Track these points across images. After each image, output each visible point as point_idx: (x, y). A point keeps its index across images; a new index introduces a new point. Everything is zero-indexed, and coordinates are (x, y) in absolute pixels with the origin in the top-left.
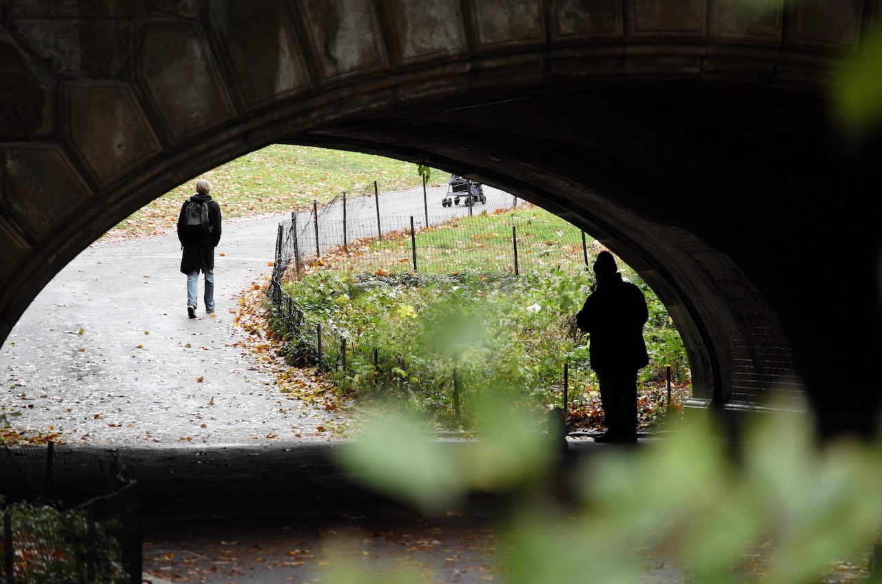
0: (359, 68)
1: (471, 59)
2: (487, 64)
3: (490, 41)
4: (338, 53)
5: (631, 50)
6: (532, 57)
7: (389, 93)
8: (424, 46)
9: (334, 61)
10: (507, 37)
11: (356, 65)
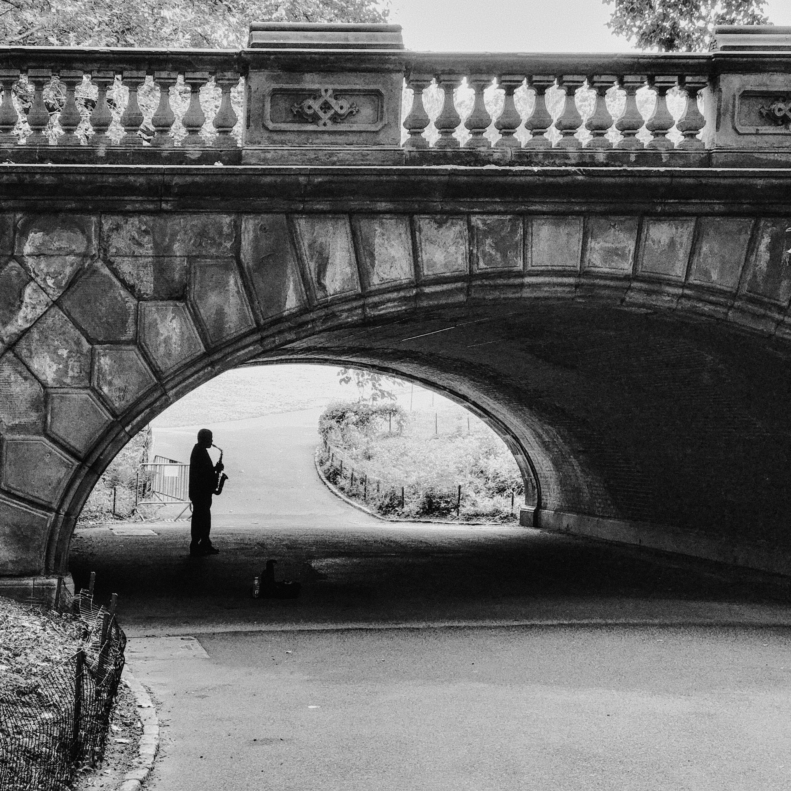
0: (341, 292)
1: (416, 286)
2: (427, 290)
3: (430, 273)
4: (327, 282)
5: (528, 280)
6: (459, 285)
7: (359, 311)
8: (385, 276)
9: (323, 288)
10: (443, 270)
11: (338, 290)
